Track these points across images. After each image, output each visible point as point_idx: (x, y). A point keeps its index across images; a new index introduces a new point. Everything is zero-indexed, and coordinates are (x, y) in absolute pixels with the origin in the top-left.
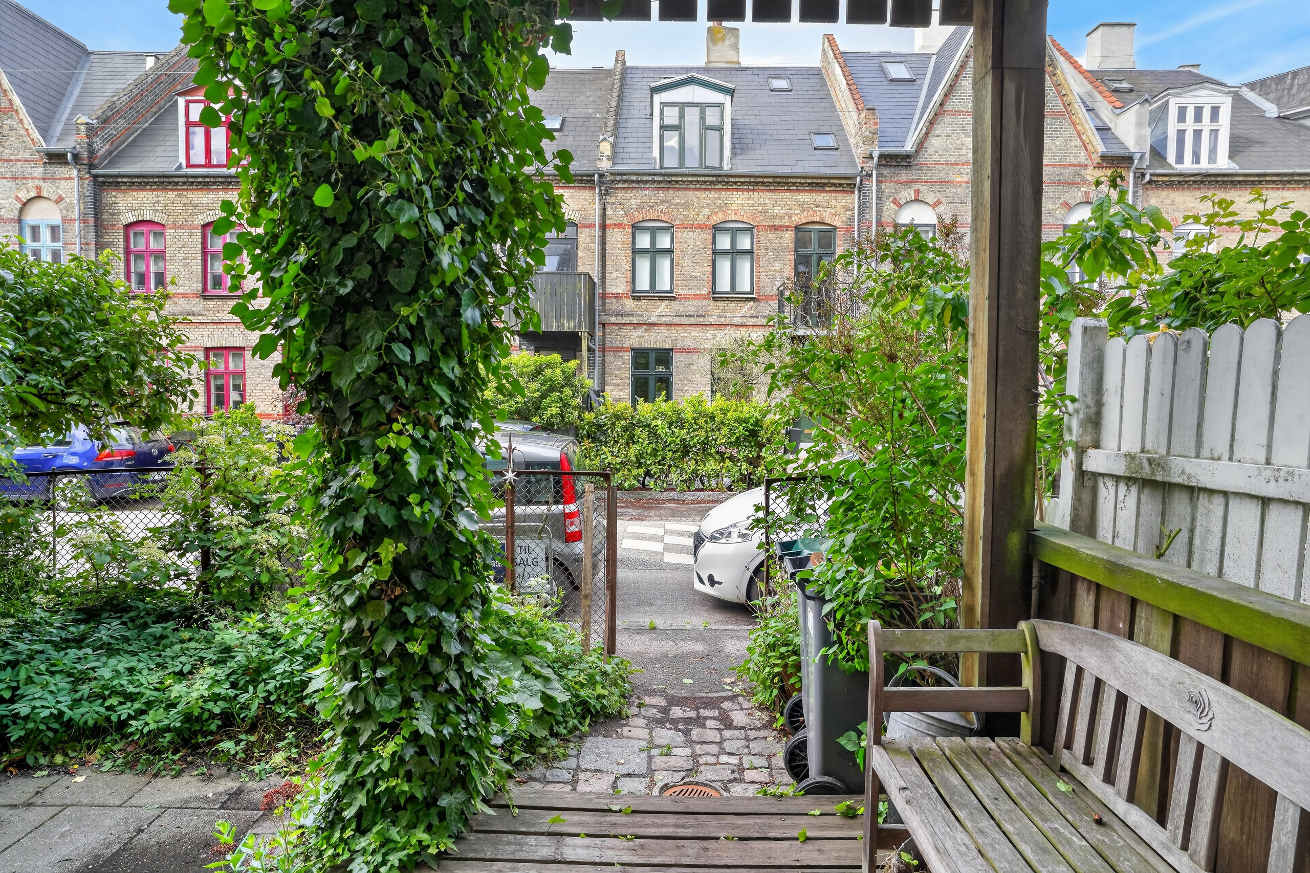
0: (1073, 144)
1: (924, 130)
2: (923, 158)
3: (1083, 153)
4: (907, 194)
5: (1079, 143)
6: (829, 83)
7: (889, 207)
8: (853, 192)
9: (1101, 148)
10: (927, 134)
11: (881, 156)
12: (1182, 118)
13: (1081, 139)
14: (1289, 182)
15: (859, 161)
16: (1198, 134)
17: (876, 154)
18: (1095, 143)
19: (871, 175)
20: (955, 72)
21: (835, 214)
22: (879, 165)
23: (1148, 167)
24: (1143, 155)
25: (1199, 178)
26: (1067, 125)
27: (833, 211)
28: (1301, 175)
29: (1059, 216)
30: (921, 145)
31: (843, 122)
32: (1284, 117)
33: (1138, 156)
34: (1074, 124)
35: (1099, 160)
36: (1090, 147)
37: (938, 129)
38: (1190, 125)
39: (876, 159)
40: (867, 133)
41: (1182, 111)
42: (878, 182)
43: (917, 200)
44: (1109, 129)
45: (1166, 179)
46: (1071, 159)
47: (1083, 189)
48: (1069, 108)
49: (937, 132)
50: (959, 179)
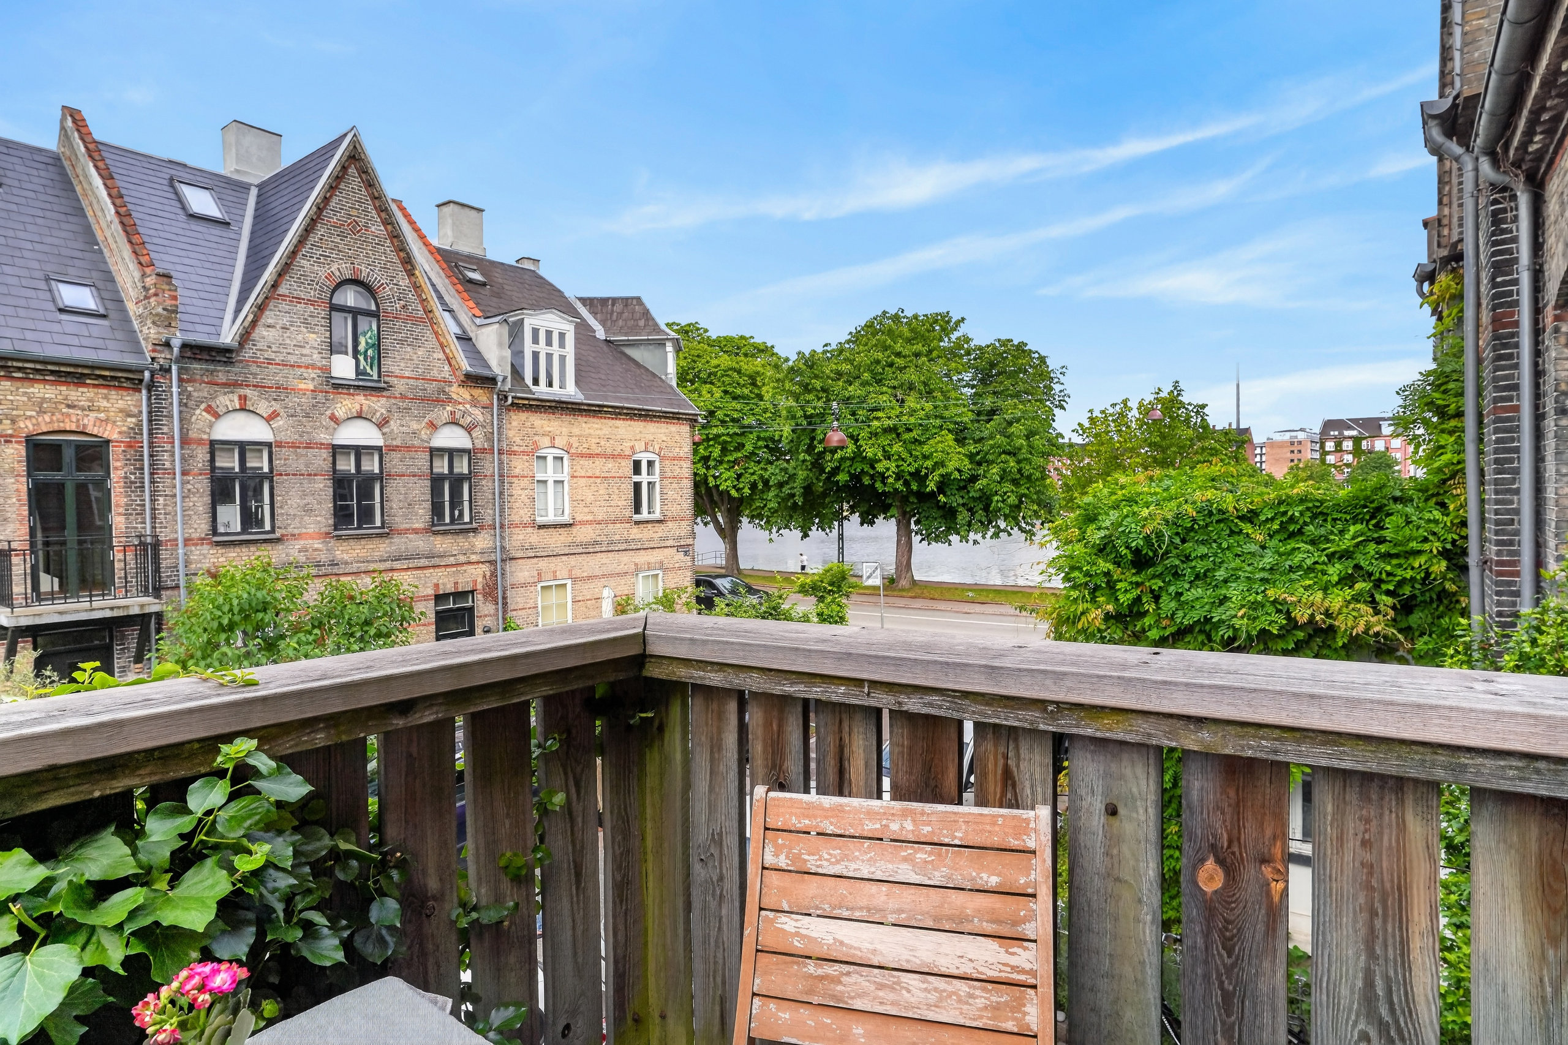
0: (435, 356)
1: (251, 317)
2: (247, 354)
3: (447, 368)
4: (227, 400)
5: (441, 356)
6: (78, 189)
7: (200, 416)
8: (140, 391)
9: (465, 366)
10: (254, 323)
11: (185, 346)
12: (536, 340)
13: (444, 352)
14: (620, 414)
15: (147, 347)
16: (549, 356)
17: (176, 343)
18: (459, 359)
19: (169, 370)
20: (291, 248)
21: (107, 420)
22: (182, 357)
23: (510, 390)
24: (505, 378)
25: (553, 404)
26: (429, 334)
27: (102, 415)
28: (628, 408)
29: (424, 437)
30: (246, 336)
31: (113, 268)
32: (609, 341)
33: (500, 379)
34: (436, 333)
35: (462, 378)
36: (453, 362)
37: (269, 317)
38: (542, 349)
39: (176, 350)
40: (160, 310)
41: (535, 332)
42: (180, 380)
43: (243, 409)
44: (470, 339)
45: (526, 402)
46: (435, 373)
47: (448, 408)
48: (431, 315)
49: (270, 321)
50: (302, 386)
